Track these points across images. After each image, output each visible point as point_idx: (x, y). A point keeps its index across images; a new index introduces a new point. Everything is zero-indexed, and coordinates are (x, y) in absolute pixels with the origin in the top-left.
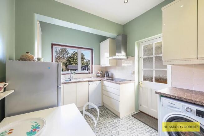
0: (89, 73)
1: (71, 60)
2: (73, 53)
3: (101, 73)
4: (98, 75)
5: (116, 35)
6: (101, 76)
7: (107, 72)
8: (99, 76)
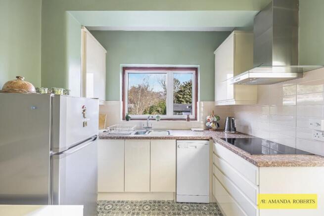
0: (188, 119)
1: (180, 96)
2: (183, 84)
3: (216, 120)
4: (208, 124)
5: (256, 12)
6: (215, 127)
7: (229, 118)
8: (211, 128)
